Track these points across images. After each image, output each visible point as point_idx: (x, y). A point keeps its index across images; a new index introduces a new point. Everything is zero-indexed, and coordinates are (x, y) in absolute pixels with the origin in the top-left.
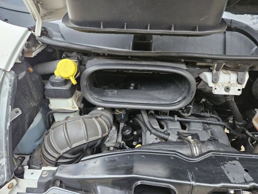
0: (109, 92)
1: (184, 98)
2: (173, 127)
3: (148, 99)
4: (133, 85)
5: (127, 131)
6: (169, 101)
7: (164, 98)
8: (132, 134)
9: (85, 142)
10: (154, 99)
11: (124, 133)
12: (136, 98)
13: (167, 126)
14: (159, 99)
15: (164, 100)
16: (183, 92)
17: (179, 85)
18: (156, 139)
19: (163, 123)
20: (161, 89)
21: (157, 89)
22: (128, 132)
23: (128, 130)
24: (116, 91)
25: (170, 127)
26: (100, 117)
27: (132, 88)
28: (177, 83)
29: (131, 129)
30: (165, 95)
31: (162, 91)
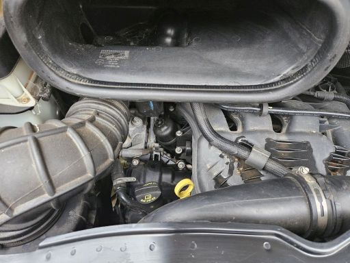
0: (111, 56)
1: (302, 71)
2: (256, 128)
3: (206, 74)
4: (170, 32)
5: (163, 129)
6: (260, 77)
7: (248, 70)
8: (173, 134)
9: (46, 197)
10: (220, 74)
11: (158, 132)
12: (175, 72)
13: (244, 126)
14: (235, 73)
15: (247, 76)
16: (301, 54)
17: (290, 34)
18: (221, 156)
19: (236, 117)
20: (239, 45)
21: (230, 44)
22: (166, 131)
23: (166, 128)
24: (127, 53)
25: (250, 128)
26: (92, 121)
27: (169, 40)
28: (286, 25)
29: (171, 124)
30: (250, 61)
31: (242, 51)
